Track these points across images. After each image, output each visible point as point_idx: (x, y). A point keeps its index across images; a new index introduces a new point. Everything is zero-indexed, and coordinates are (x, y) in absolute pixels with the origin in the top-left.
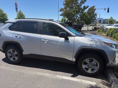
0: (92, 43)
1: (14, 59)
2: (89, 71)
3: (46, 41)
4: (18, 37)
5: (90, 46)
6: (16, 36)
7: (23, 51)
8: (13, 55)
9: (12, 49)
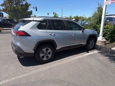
0: (92, 32)
3: (73, 35)
4: (52, 35)
6: (50, 35)
7: (57, 46)
8: (46, 54)
9: (45, 48)
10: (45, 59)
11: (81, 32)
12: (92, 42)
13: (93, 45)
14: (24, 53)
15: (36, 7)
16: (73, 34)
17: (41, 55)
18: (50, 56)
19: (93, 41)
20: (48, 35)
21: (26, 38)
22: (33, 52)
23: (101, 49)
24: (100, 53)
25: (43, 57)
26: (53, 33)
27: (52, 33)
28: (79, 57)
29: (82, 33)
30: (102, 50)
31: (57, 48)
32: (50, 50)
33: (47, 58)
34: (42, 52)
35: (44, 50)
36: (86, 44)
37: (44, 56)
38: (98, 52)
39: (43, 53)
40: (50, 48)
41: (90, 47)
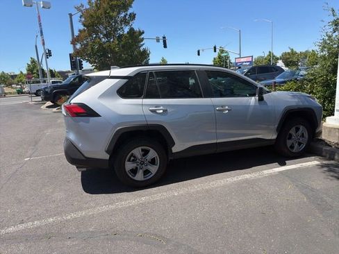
0: (296, 100)
1: (146, 172)
2: (296, 149)
3: (226, 110)
4: (158, 111)
5: (295, 104)
6: (152, 111)
7: (173, 144)
8: (142, 163)
9: (140, 148)
10: (139, 177)
11: (253, 100)
12: (300, 132)
13: (305, 141)
14: (84, 158)
15: (164, 38)
16: (227, 107)
17: (129, 166)
18: (154, 169)
19: (301, 127)
20: (147, 111)
21: (88, 122)
22: (107, 157)
23: (334, 155)
24: (325, 169)
25: (134, 171)
26: (162, 108)
27: (157, 106)
28: (247, 176)
29: (257, 104)
30: (336, 157)
31: (175, 149)
32: (153, 154)
33: (144, 175)
34: (132, 158)
35: (137, 152)
36: (274, 137)
37: (137, 168)
38: (318, 165)
39: (133, 161)
40: (152, 148)
41: (292, 147)
